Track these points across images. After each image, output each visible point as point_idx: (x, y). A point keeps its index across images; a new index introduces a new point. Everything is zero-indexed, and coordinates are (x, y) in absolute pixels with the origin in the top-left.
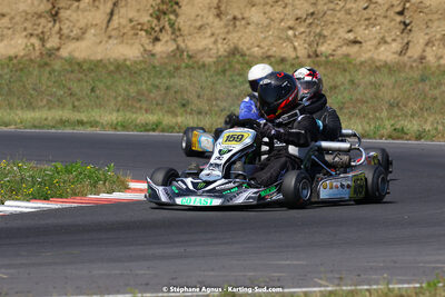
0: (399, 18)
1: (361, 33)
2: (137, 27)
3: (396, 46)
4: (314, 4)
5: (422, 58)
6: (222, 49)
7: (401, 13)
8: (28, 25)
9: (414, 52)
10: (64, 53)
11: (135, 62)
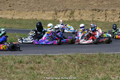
1: (100, 17)
2: (68, 16)
3: (104, 19)
4: (93, 13)
5: (108, 21)
6: (80, 19)
7: (105, 14)
8: (52, 15)
10: (57, 19)
11: (67, 21)
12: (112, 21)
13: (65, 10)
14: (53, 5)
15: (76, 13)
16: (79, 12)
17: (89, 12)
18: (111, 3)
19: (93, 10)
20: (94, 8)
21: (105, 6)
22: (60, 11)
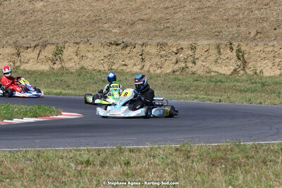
0: (141, 57)
1: (127, 62)
2: (48, 59)
3: (139, 67)
4: (111, 51)
5: (149, 71)
6: (78, 67)
7: (141, 55)
8: (9, 58)
9: (146, 69)
10: (22, 68)
11: (47, 72)
12: (159, 71)
13: (40, 44)
14: (10, 33)
15: (69, 52)
16: (75, 49)
17: (101, 49)
18: (153, 27)
19: (111, 43)
20: (113, 40)
21: (139, 35)
22: (28, 48)
